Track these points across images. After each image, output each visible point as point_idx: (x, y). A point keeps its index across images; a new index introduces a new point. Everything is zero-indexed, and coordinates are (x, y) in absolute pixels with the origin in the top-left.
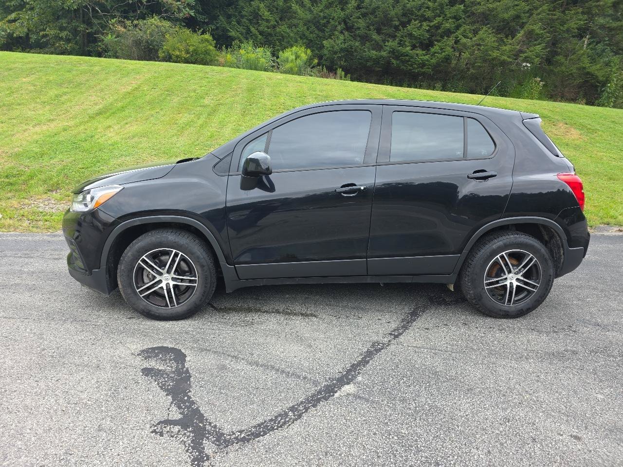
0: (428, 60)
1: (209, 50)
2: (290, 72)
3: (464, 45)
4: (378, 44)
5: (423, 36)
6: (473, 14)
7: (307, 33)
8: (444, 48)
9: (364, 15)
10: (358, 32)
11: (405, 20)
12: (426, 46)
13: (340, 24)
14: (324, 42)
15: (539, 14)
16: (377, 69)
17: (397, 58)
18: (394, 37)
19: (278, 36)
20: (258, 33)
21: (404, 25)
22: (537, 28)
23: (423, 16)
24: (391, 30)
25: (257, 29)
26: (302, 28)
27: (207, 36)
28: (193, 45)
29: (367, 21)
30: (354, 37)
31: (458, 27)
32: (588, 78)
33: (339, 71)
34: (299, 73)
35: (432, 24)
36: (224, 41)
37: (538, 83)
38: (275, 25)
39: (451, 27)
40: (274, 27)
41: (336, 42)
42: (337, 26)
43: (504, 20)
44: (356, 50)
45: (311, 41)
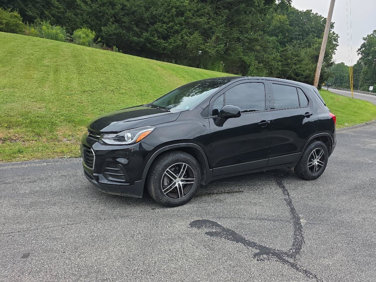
0: (167, 46)
1: (19, 24)
3: (187, 40)
4: (137, 33)
5: (164, 32)
6: (188, 23)
7: (89, 21)
8: (176, 41)
9: (128, 14)
10: (123, 24)
11: (152, 21)
12: (166, 38)
13: (111, 17)
14: (102, 28)
15: (220, 28)
16: (138, 48)
17: (150, 43)
18: (147, 31)
19: (66, 20)
20: (50, 16)
21: (153, 24)
22: (220, 35)
23: (162, 20)
24: (145, 26)
25: (49, 13)
26: (85, 17)
27: (16, 13)
28: (6, 19)
29: (130, 18)
30: (121, 27)
31: (182, 29)
32: (243, 63)
33: (114, 47)
35: (168, 26)
36: (29, 20)
37: (222, 64)
38: (63, 12)
39: (178, 29)
40: (63, 13)
41: (111, 28)
42: (109, 19)
43: (205, 29)
44: (123, 35)
45: (93, 26)
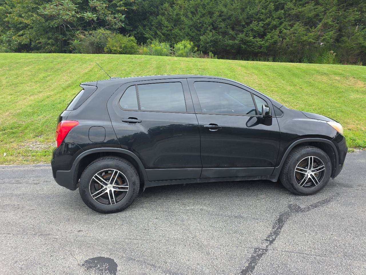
0: (263, 44)
1: (133, 46)
2: (181, 55)
3: (286, 34)
4: (233, 36)
5: (260, 30)
6: (289, 15)
7: (190, 33)
8: (273, 36)
9: (224, 20)
10: (220, 30)
11: (248, 21)
12: (262, 36)
13: (209, 26)
14: (200, 37)
15: (330, 13)
16: (233, 51)
17: (245, 44)
18: (242, 32)
19: (173, 36)
20: (161, 35)
21: (248, 24)
22: (329, 21)
23: (259, 18)
24: (240, 28)
25: (161, 32)
26: (187, 30)
27: (132, 38)
28: (124, 44)
29: (226, 23)
30: (218, 33)
31: (281, 23)
32: (363, 49)
33: (210, 53)
34: (187, 56)
35: (265, 23)
36: (142, 40)
37: (332, 54)
38: (171, 29)
39: (276, 24)
40: (171, 30)
41: (208, 37)
42: (208, 27)
43: (309, 18)
44: (220, 41)
45: (193, 37)
